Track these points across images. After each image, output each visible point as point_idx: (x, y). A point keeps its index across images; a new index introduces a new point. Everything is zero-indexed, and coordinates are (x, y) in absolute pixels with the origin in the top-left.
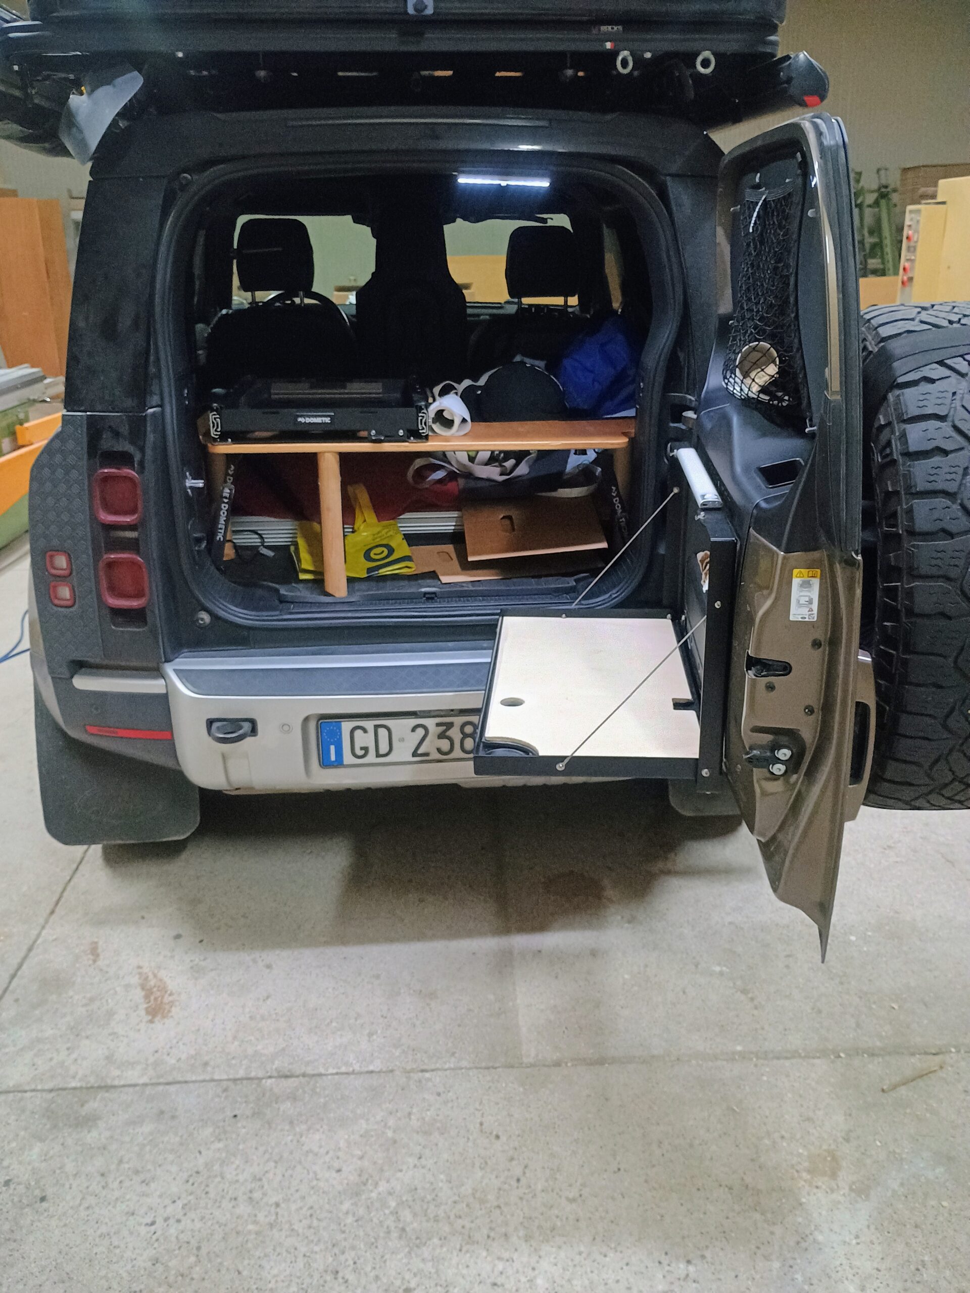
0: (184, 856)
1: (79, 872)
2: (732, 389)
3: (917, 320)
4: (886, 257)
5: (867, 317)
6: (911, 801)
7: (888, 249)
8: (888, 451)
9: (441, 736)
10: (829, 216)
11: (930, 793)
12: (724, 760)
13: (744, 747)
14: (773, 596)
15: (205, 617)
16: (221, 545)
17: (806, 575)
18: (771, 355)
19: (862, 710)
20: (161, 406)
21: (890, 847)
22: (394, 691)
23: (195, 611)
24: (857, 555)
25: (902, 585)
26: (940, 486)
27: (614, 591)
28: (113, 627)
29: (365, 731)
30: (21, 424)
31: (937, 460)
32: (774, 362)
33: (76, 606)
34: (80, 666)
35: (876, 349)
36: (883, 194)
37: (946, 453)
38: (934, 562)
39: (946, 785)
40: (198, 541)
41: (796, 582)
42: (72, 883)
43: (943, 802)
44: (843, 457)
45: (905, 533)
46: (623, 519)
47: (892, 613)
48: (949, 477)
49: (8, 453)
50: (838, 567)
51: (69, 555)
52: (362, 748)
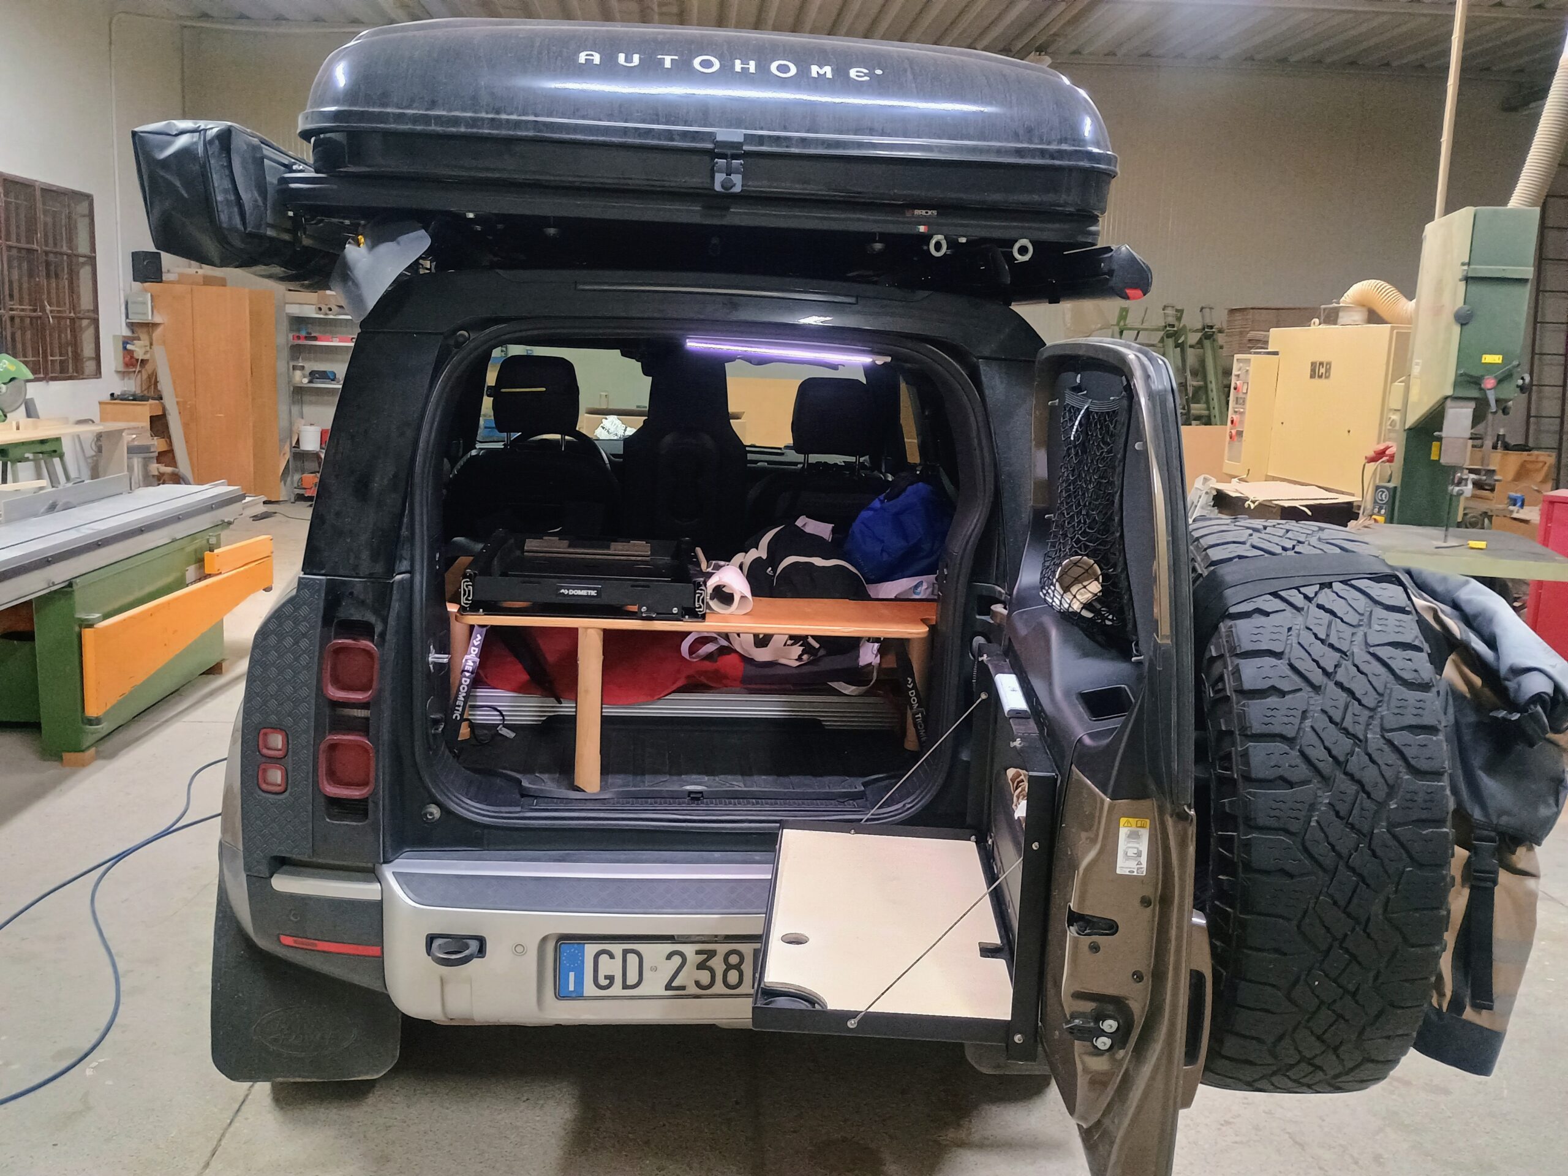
0: (371, 1099)
1: (240, 1114)
2: (1050, 601)
3: (1248, 544)
4: (1211, 402)
5: (1196, 534)
6: (1254, 1081)
7: (1214, 394)
8: (1220, 686)
9: (701, 966)
10: (1157, 457)
11: (1274, 1073)
12: (1040, 1024)
13: (1065, 1015)
14: (1098, 846)
15: (435, 811)
16: (457, 724)
17: (1134, 825)
18: (1095, 572)
19: (1197, 979)
20: (411, 572)
21: (1227, 1123)
22: (650, 910)
23: (424, 805)
24: (1190, 809)
25: (1238, 835)
26: (1277, 729)
27: (909, 800)
28: (328, 820)
29: (612, 956)
30: (211, 550)
31: (1272, 701)
32: (1097, 579)
33: (287, 794)
34: (281, 863)
35: (1206, 573)
36: (1208, 334)
37: (1282, 694)
38: (1273, 813)
39: (1292, 1066)
40: (436, 722)
41: (1123, 832)
42: (232, 1129)
43: (1290, 1084)
44: (1174, 705)
45: (1240, 780)
46: (920, 715)
47: (1226, 866)
48: (1286, 720)
49: (192, 583)
50: (1170, 822)
51: (287, 735)
52: (606, 977)
